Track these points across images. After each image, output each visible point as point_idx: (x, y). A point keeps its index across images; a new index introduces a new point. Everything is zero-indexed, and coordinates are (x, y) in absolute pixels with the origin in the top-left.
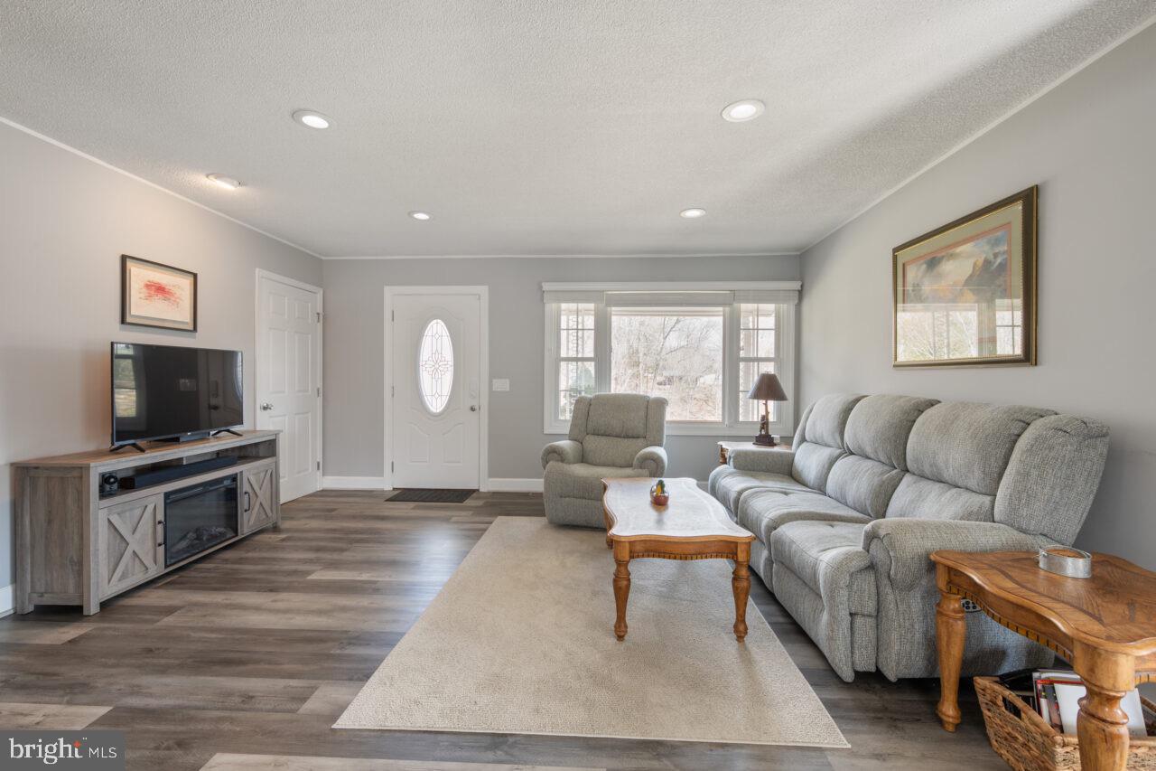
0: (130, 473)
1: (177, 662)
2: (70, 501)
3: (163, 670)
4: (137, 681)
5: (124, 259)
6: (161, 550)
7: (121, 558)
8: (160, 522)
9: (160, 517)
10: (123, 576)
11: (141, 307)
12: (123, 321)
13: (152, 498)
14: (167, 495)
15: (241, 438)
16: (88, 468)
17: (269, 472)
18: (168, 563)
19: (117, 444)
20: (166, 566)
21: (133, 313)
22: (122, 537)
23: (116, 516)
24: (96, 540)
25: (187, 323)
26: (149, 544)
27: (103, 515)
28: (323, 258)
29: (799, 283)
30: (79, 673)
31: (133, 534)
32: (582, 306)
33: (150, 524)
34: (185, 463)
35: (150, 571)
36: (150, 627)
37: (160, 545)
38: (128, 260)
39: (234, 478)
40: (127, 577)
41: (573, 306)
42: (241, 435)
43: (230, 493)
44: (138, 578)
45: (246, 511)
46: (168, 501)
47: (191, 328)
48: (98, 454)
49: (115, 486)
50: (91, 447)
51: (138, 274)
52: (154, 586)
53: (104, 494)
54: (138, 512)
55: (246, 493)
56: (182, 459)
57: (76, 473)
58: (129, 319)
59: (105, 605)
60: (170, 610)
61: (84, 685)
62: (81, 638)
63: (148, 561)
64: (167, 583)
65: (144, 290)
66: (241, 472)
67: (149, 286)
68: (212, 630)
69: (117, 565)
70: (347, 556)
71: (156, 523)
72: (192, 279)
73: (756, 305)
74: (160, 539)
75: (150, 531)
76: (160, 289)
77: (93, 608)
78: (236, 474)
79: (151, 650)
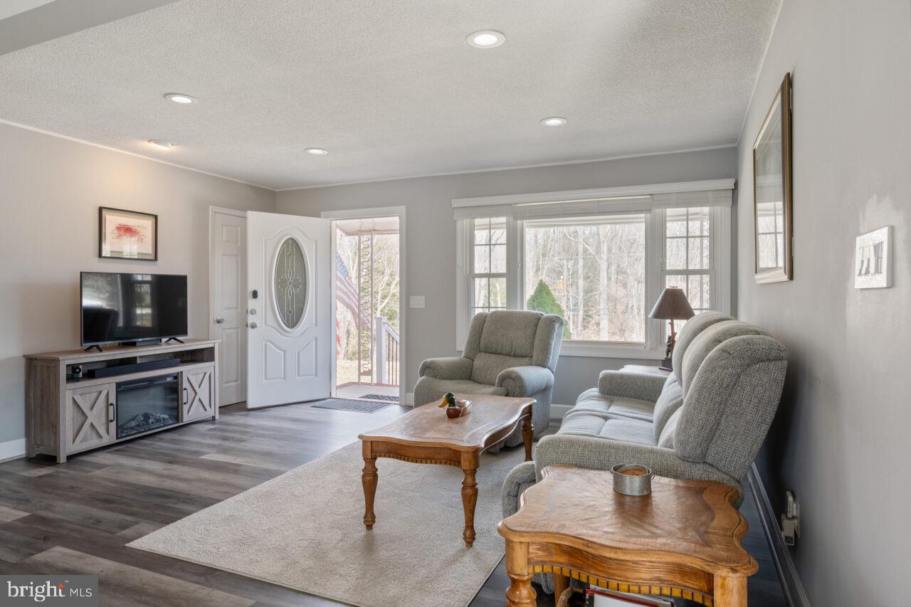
2: (51, 383)
4: (53, 503)
5: (101, 209)
6: (113, 425)
7: (82, 426)
8: (111, 404)
9: (113, 399)
10: (84, 440)
11: (112, 243)
12: (100, 255)
13: (108, 385)
14: (118, 385)
15: (182, 345)
17: (208, 374)
18: (119, 436)
19: (86, 345)
20: (117, 438)
21: (107, 249)
22: (83, 412)
23: (78, 396)
24: (65, 410)
25: (149, 254)
26: (103, 419)
27: (70, 394)
28: (276, 190)
29: (733, 181)
31: (91, 410)
32: (494, 220)
33: (104, 404)
34: (139, 361)
35: (103, 439)
36: (85, 474)
37: (111, 421)
38: (103, 210)
39: (177, 377)
40: (87, 441)
41: (486, 220)
42: (183, 343)
43: (173, 389)
44: (94, 443)
45: (185, 403)
46: (119, 389)
47: (153, 257)
49: (80, 375)
51: (111, 221)
52: (109, 450)
53: (69, 379)
54: (95, 395)
55: (185, 389)
56: (135, 358)
57: (53, 364)
58: (104, 254)
59: (70, 458)
60: (103, 466)
62: (46, 476)
63: (102, 431)
64: (117, 450)
65: (116, 231)
66: (182, 372)
67: (119, 228)
69: (79, 432)
70: (241, 446)
71: (108, 405)
72: (154, 220)
73: (685, 209)
74: (112, 417)
75: (104, 410)
76: (128, 230)
77: (62, 459)
78: (178, 373)
79: (73, 488)
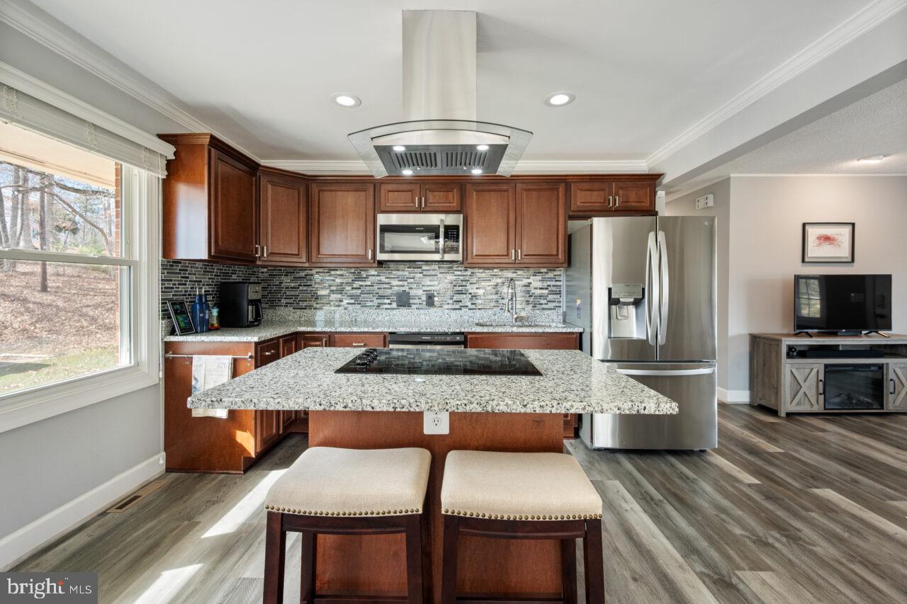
0: (806, 349)
1: (819, 451)
2: (773, 356)
3: (812, 451)
4: (797, 448)
5: (804, 225)
6: (822, 397)
7: (797, 394)
8: (821, 381)
9: (821, 377)
10: (799, 404)
11: (814, 251)
12: (803, 261)
13: (817, 366)
14: (826, 366)
15: (886, 339)
16: (781, 341)
18: (826, 407)
19: (797, 331)
20: (825, 409)
21: (809, 256)
22: (798, 382)
23: (795, 369)
24: (785, 378)
25: (847, 257)
26: (814, 391)
27: (789, 367)
30: (774, 435)
31: (805, 382)
33: (815, 379)
34: (840, 349)
35: (813, 407)
36: (810, 433)
37: (820, 394)
38: (807, 225)
39: (881, 367)
40: (801, 405)
42: (888, 337)
44: (807, 408)
45: (891, 393)
46: (827, 370)
47: (850, 260)
48: (788, 335)
49: (795, 354)
50: (785, 332)
51: (813, 233)
53: (789, 356)
54: (808, 371)
55: (891, 379)
56: (839, 346)
57: (776, 343)
58: (806, 260)
59: (789, 415)
60: (823, 431)
61: (775, 439)
62: (776, 423)
63: (813, 400)
65: (817, 241)
66: (888, 364)
67: (819, 238)
68: (846, 448)
69: (795, 397)
71: (819, 380)
72: (851, 227)
74: (821, 391)
75: (815, 384)
76: (827, 239)
77: (782, 414)
78: (883, 364)
79: (807, 441)
